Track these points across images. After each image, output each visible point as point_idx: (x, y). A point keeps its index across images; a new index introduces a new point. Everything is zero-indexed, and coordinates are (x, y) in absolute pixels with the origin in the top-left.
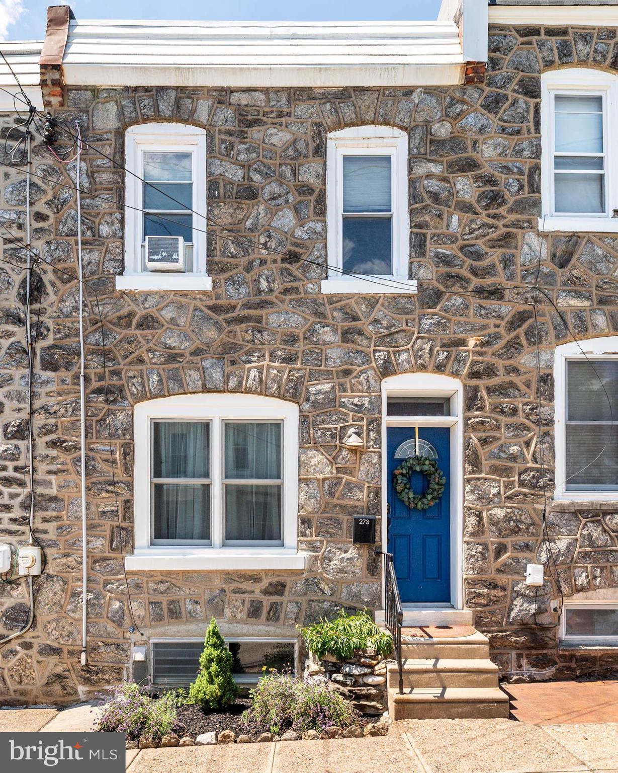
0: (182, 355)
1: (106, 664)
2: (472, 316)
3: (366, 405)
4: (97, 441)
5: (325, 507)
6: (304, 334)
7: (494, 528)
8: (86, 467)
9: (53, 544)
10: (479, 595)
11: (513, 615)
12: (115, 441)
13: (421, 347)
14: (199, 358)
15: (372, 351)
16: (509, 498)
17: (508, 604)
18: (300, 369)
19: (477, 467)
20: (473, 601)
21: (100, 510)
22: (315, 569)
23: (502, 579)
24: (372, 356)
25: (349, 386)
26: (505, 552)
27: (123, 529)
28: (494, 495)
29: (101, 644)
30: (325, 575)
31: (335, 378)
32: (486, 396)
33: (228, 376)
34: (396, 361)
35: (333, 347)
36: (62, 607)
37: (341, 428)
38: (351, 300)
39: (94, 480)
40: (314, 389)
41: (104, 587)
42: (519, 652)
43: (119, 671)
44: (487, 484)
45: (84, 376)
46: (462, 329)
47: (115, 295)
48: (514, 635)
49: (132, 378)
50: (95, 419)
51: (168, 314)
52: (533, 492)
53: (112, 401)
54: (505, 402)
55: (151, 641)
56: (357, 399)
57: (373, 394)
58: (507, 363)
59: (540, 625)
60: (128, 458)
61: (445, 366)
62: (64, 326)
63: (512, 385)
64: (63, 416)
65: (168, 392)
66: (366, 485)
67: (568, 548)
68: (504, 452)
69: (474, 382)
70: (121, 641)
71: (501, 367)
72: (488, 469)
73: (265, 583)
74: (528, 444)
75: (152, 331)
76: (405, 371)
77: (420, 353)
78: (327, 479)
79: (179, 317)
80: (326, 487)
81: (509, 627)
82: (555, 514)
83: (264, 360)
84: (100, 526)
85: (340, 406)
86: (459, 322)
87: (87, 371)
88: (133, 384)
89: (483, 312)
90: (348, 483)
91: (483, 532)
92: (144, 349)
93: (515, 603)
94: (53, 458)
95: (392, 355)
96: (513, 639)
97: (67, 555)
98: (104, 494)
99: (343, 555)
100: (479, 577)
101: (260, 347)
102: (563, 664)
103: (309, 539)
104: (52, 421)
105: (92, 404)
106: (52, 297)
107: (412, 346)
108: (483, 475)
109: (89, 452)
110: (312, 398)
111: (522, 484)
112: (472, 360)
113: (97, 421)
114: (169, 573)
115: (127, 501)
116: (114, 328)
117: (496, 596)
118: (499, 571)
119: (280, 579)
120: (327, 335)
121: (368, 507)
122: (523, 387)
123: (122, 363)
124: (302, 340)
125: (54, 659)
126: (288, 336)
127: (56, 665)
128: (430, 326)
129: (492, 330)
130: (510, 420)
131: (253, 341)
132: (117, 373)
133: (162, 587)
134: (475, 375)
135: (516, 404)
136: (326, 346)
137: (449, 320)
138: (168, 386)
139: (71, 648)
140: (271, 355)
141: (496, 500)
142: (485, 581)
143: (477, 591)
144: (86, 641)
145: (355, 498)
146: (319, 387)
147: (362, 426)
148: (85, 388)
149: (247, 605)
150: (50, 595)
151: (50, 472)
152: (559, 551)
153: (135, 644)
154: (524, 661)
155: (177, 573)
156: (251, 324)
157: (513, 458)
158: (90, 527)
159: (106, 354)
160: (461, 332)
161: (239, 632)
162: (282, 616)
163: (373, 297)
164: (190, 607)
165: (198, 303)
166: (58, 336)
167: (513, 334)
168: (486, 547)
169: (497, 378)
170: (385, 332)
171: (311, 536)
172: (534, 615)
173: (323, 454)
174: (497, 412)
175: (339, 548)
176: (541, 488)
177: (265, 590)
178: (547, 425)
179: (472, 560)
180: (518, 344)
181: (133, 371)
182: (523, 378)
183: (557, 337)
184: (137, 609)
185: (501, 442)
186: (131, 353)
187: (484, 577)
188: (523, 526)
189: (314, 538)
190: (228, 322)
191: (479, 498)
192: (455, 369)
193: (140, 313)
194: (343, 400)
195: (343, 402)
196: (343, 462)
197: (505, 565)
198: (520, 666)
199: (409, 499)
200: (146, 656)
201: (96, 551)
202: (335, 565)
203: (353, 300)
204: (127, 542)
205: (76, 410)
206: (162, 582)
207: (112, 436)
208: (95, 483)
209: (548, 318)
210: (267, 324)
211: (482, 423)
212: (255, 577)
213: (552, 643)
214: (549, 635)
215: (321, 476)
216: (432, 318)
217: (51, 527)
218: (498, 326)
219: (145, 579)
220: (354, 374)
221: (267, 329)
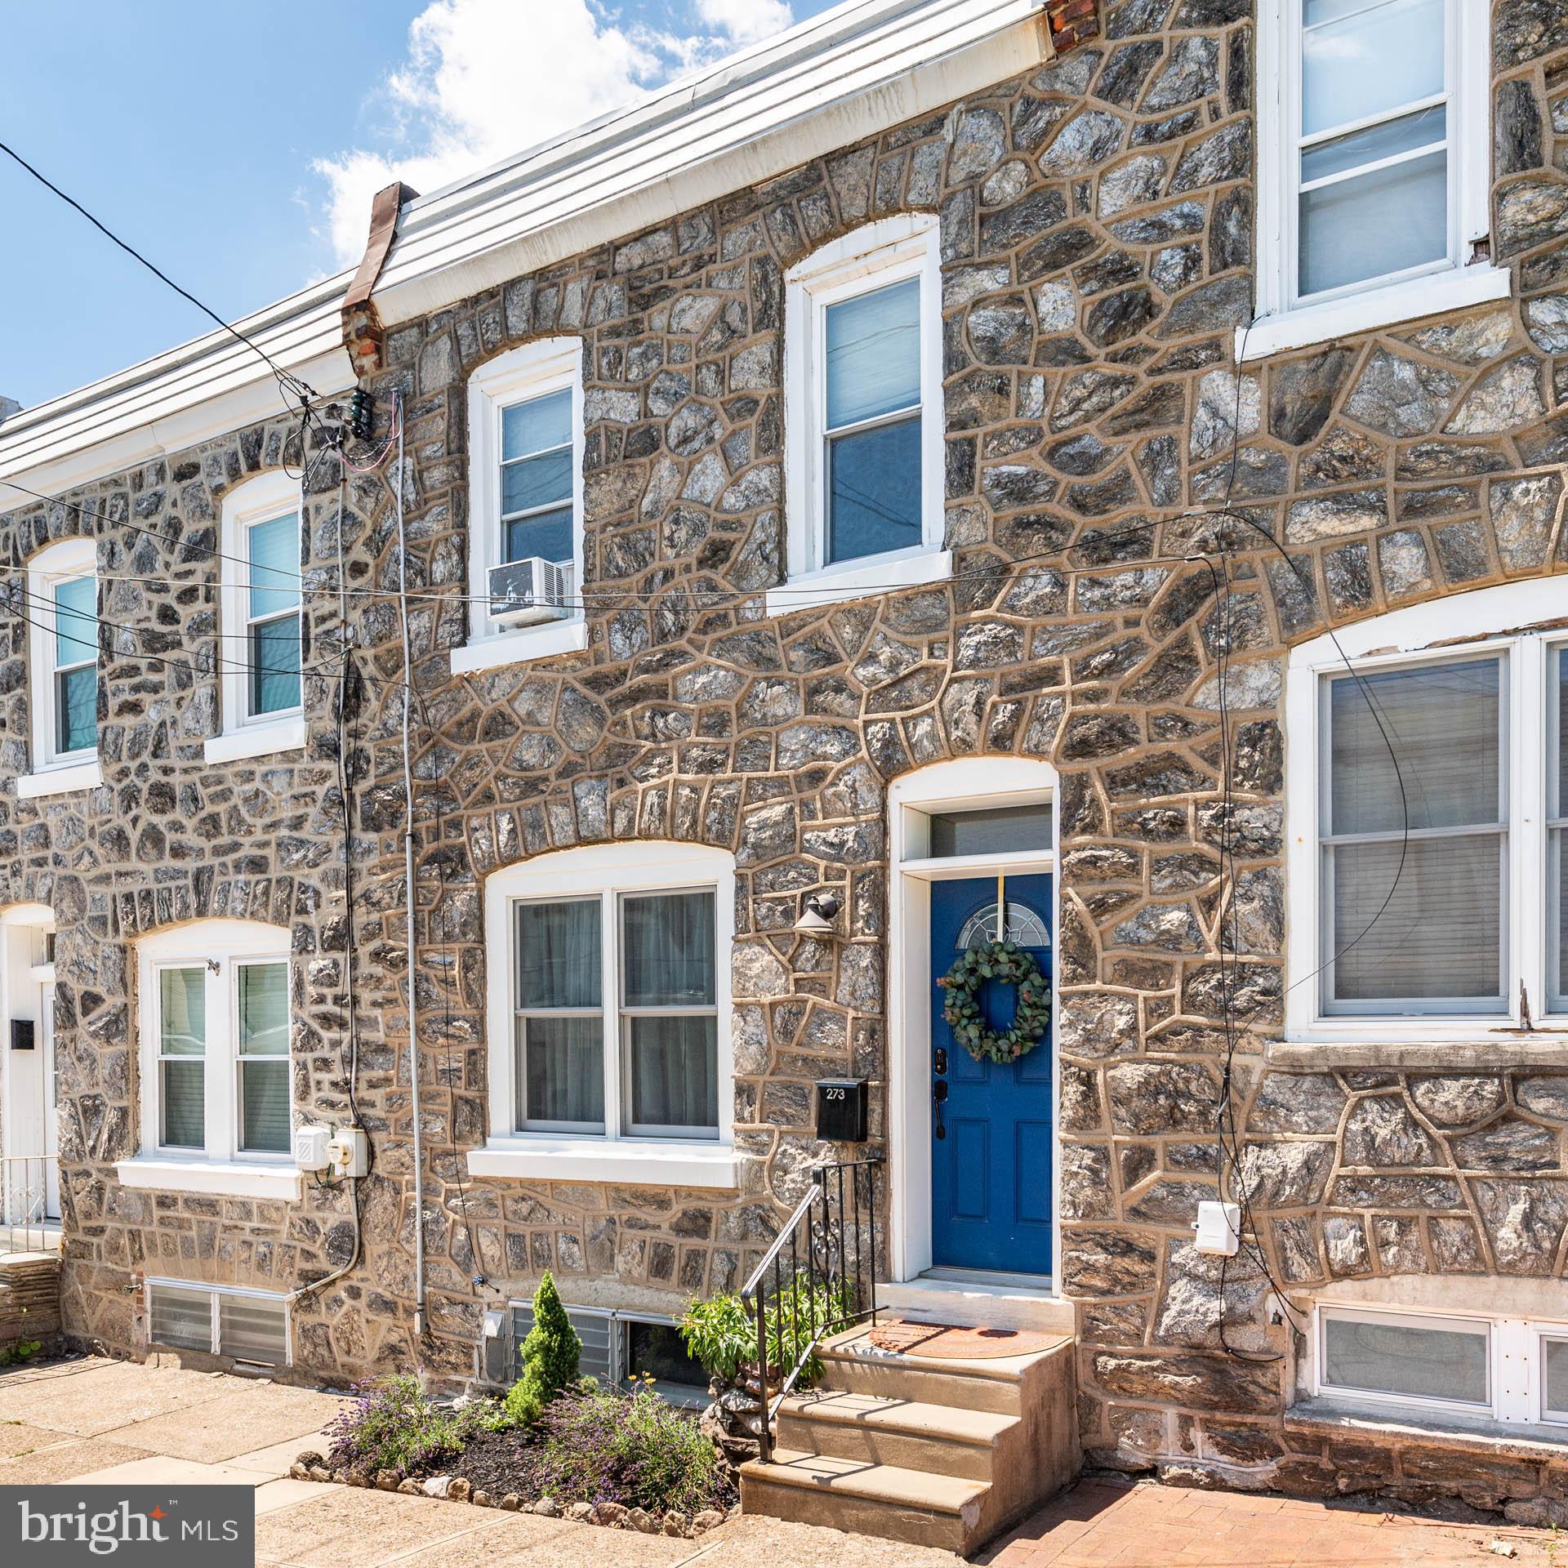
0: (546, 779)
1: (451, 1337)
2: (1070, 609)
3: (850, 844)
4: (432, 947)
5: (778, 1062)
6: (738, 706)
7: (1122, 1112)
8: (417, 994)
9: (383, 1125)
10: (1089, 1268)
11: (1167, 1320)
12: (452, 945)
13: (959, 701)
14: (569, 780)
15: (861, 724)
16: (1159, 1038)
17: (1155, 1295)
18: (731, 781)
19: (1084, 967)
20: (1076, 1280)
21: (440, 1067)
22: (759, 1188)
23: (1144, 1233)
24: (861, 735)
25: (818, 805)
26: (1150, 1170)
27: (467, 1101)
28: (1121, 1032)
29: (444, 1301)
30: (776, 1200)
31: (794, 790)
32: (1103, 797)
33: (613, 811)
34: (908, 739)
35: (791, 727)
36: (394, 1232)
37: (803, 896)
38: (821, 621)
39: (429, 1015)
40: (755, 819)
41: (446, 1201)
42: (1185, 1411)
43: (467, 1350)
44: (1105, 1006)
45: (413, 836)
46: (1050, 644)
47: (454, 682)
48: (1173, 1369)
49: (476, 830)
50: (427, 908)
51: (523, 706)
52: (1218, 1023)
53: (450, 875)
54: (1153, 807)
55: (512, 1304)
56: (833, 832)
57: (863, 818)
58: (1159, 708)
59: (1234, 1351)
60: (470, 975)
61: (1011, 737)
62: (389, 750)
63: (1173, 762)
64: (390, 908)
65: (526, 850)
66: (851, 1013)
67: (1307, 1165)
68: (1147, 926)
69: (1078, 766)
70: (470, 1299)
71: (1141, 722)
72: (1109, 970)
73: (676, 1210)
74: (1209, 904)
75: (501, 742)
76: (928, 760)
77: (956, 715)
78: (781, 1003)
79: (540, 708)
80: (778, 1021)
81: (1160, 1349)
82: (1278, 1077)
83: (670, 771)
84: (438, 1095)
85: (803, 850)
86: (1045, 630)
87: (417, 825)
88: (477, 841)
89: (1097, 593)
90: (817, 1011)
91: (1097, 1119)
92: (491, 777)
93: (1172, 1291)
94: (379, 980)
95: (900, 728)
96: (1169, 1379)
97: (399, 1146)
98: (441, 1040)
99: (810, 1162)
100: (1089, 1224)
101: (663, 745)
102: (1299, 1457)
103: (748, 1126)
104: (375, 917)
105: (424, 884)
106: (374, 705)
107: (941, 702)
108: (1097, 985)
109: (420, 967)
110: (751, 839)
111: (1190, 1003)
112: (1072, 716)
113: (430, 912)
114: (532, 1184)
115: (472, 1052)
116: (452, 744)
117: (1128, 1272)
118: (1136, 1212)
119: (701, 1205)
120: (780, 702)
121: (855, 1062)
122: (1198, 765)
123: (463, 805)
124: (734, 721)
125: (386, 1319)
126: (712, 715)
127: (390, 1330)
128: (977, 650)
129: (1121, 634)
130: (1165, 848)
131: (654, 735)
132: (455, 824)
133: (524, 1208)
134: (1079, 749)
135: (1181, 807)
136: (777, 728)
137: (1019, 628)
138: (525, 840)
139: (407, 1303)
140: (683, 759)
141: (1127, 1043)
142: (1102, 1235)
143: (1084, 1257)
144: (423, 1293)
145: (830, 1043)
146: (764, 814)
147: (841, 889)
148: (414, 854)
149: (649, 1251)
150: (379, 1209)
151: (375, 1004)
152: (1284, 1172)
153: (489, 1306)
154: (1197, 1436)
155: (543, 1183)
156: (650, 702)
157: (1170, 940)
158: (424, 1098)
159: (440, 792)
160: (1049, 652)
161: (637, 1301)
162: (705, 1278)
163: (866, 605)
164: (563, 1246)
165: (569, 677)
166: (382, 769)
167: (1172, 636)
168: (1103, 1156)
169: (1132, 750)
170: (887, 680)
171: (753, 1121)
172: (1221, 1325)
173: (771, 953)
174: (1132, 832)
175: (802, 1148)
176: (1241, 1013)
177: (677, 1224)
178: (1261, 852)
179: (1073, 1184)
180: (1185, 658)
181: (478, 816)
182: (1201, 741)
183: (1287, 624)
184: (489, 1247)
185: (1139, 904)
186: (475, 786)
187: (1101, 1225)
188: (1189, 1107)
189: (757, 1125)
190: (614, 704)
191: (1089, 1039)
192: (1034, 742)
193: (487, 710)
194: (807, 836)
195: (808, 841)
196: (809, 967)
197: (1150, 1199)
198: (1189, 1447)
199: (970, 1040)
200: (500, 1329)
201: (436, 1139)
202: (793, 1181)
203: (824, 621)
204: (472, 1125)
205: (402, 895)
206: (523, 1199)
207: (448, 936)
208: (430, 1022)
209: (1262, 581)
210: (675, 698)
211: (1093, 861)
212: (659, 1199)
213: (1267, 1400)
214: (1261, 1380)
215: (767, 999)
216: (982, 631)
217: (377, 1095)
218: (1136, 623)
219: (499, 1192)
220: (829, 778)
221: (675, 709)
